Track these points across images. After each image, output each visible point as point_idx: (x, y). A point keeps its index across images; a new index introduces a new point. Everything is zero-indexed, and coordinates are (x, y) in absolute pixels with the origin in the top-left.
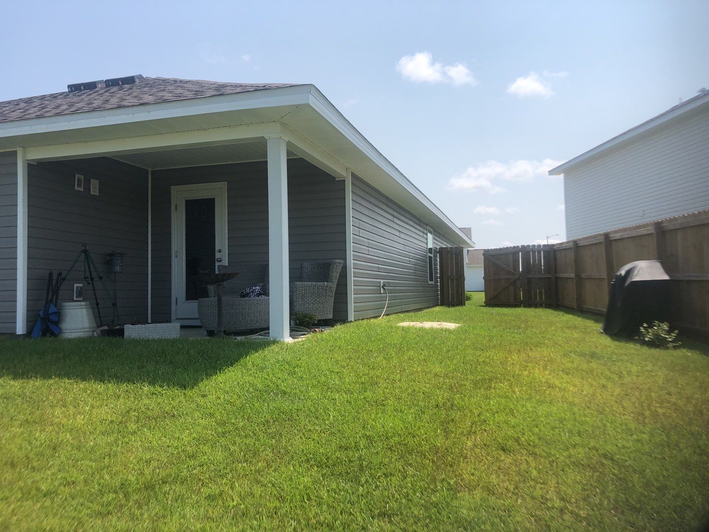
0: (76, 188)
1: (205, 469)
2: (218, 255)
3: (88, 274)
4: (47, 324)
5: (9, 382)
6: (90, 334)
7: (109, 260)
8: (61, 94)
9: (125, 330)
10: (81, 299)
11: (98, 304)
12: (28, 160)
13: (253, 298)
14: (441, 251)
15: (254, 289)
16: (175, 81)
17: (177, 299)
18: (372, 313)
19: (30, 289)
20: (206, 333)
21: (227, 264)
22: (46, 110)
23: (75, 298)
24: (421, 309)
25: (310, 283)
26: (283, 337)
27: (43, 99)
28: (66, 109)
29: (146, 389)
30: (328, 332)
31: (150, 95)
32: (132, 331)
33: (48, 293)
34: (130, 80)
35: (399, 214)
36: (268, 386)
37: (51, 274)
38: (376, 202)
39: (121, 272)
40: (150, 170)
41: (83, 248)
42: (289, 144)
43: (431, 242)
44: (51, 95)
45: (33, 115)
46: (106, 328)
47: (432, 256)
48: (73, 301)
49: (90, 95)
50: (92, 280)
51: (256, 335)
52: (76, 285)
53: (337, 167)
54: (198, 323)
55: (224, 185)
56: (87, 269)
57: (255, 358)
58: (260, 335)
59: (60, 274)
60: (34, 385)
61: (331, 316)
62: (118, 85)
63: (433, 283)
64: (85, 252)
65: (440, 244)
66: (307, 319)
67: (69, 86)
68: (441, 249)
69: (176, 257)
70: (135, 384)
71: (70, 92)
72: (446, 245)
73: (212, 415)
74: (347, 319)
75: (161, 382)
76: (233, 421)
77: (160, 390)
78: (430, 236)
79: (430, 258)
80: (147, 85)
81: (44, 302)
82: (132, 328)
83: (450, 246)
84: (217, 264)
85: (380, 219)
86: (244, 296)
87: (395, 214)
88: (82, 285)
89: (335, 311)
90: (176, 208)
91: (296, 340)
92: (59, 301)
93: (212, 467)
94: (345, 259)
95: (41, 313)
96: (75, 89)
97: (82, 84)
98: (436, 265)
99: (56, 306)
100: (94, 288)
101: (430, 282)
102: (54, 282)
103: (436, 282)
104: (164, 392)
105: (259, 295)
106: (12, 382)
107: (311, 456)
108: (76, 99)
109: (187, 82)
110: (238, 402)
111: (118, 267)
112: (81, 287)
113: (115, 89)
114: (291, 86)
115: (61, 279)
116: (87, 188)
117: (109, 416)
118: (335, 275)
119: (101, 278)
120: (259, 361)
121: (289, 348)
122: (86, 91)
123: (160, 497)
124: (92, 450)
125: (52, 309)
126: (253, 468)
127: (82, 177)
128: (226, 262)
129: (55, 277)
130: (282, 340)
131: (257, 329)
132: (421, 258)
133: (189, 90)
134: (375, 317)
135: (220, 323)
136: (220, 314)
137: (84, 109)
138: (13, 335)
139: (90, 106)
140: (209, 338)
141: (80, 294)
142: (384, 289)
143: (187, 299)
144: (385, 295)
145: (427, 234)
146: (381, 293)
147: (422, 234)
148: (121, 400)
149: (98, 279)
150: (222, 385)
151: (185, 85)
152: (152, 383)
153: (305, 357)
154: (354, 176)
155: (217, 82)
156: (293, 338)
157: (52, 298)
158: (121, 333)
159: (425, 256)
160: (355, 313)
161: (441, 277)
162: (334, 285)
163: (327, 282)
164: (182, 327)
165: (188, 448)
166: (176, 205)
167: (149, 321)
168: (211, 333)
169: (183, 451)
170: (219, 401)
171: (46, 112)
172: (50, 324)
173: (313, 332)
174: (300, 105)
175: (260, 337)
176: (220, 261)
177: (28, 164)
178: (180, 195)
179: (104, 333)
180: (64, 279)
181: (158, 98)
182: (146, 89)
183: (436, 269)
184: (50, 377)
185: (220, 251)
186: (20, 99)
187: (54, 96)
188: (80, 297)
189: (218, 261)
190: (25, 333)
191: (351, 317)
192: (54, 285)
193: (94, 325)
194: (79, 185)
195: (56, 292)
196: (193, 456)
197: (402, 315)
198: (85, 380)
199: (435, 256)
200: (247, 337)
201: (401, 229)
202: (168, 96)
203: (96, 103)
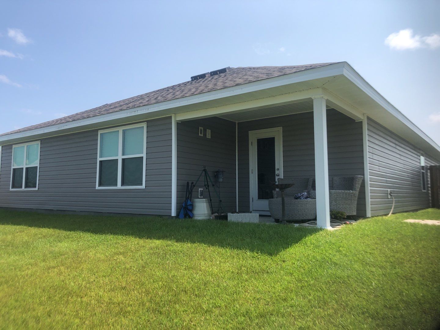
0: (200, 135)
1: (294, 309)
2: (277, 172)
3: (206, 183)
4: (186, 211)
5: (175, 243)
6: (208, 218)
7: (216, 174)
8: (188, 82)
9: (228, 216)
10: (202, 197)
11: (211, 200)
12: (177, 121)
13: (303, 200)
14: (431, 168)
15: (303, 194)
16: (250, 68)
17: (253, 198)
18: (382, 213)
19: (178, 191)
20: (274, 220)
21: (283, 178)
22: (184, 92)
23: (199, 197)
24: (417, 210)
25: (340, 191)
26: (326, 226)
27: (179, 86)
28: (196, 91)
29: (248, 253)
30: (355, 224)
31: (239, 79)
32: (232, 217)
33: (187, 193)
34: (223, 71)
35: (400, 142)
36: (324, 258)
37: (188, 183)
38: (384, 136)
39: (223, 182)
40: (237, 122)
41: (203, 169)
42: (328, 101)
43: (423, 161)
44: (183, 83)
45: (180, 96)
46: (216, 214)
47: (424, 171)
48: (198, 198)
49: (204, 81)
50: (208, 186)
51: (306, 223)
52: (199, 189)
53: (357, 113)
54: (268, 214)
55: (280, 129)
56: (206, 180)
57: (310, 239)
58: (308, 224)
59: (192, 183)
60: (187, 246)
61: (355, 213)
62: (217, 74)
63: (425, 191)
64: (205, 170)
65: (429, 163)
66: (340, 215)
67: (192, 78)
68: (431, 166)
69: (252, 173)
70: (241, 250)
71: (192, 80)
72: (434, 164)
73: (291, 274)
74: (366, 216)
75: (257, 250)
76: (306, 279)
77: (256, 255)
78: (422, 158)
79: (423, 173)
80: (234, 73)
81: (185, 199)
82: (232, 215)
83: (438, 165)
84: (277, 178)
85: (386, 146)
86: (296, 198)
87: (397, 143)
88: (202, 189)
89: (358, 210)
90: (252, 144)
91: (335, 229)
92: (192, 198)
93: (299, 309)
94: (363, 175)
95: (184, 205)
96: (194, 78)
97: (198, 76)
98: (427, 178)
99: (191, 201)
100: (209, 191)
101: (423, 191)
102: (190, 187)
103: (428, 190)
104: (259, 256)
105: (307, 198)
106: (176, 244)
107: (365, 310)
108: (197, 85)
109: (258, 68)
110: (306, 267)
111: (221, 179)
112: (202, 191)
113: (216, 77)
114: (330, 64)
115: (193, 185)
116: (205, 135)
117: (231, 269)
118: (358, 186)
119: (213, 185)
120: (314, 241)
121: (332, 234)
122: (201, 79)
123: (271, 323)
124: (225, 289)
125: (189, 203)
126: (326, 313)
127: (202, 128)
128: (282, 177)
129: (190, 185)
130: (325, 228)
131: (306, 220)
132: (417, 174)
133: (262, 74)
134: (386, 215)
135: (283, 215)
136: (283, 209)
137: (205, 90)
138: (170, 216)
139: (207, 88)
140: (276, 224)
141: (202, 194)
142: (391, 195)
143: (259, 198)
144: (392, 199)
145: (420, 156)
146: (388, 198)
147: (416, 156)
148: (235, 260)
149: (212, 186)
150: (293, 255)
151: (259, 70)
152: (252, 250)
153: (345, 241)
154: (369, 119)
155: (277, 67)
156: (332, 227)
157: (189, 196)
158: (226, 218)
159: (419, 172)
160: (372, 212)
161: (432, 187)
162: (357, 193)
163: (352, 190)
164: (260, 216)
165: (282, 294)
166: (252, 142)
167: (237, 211)
168: (277, 221)
169: (278, 296)
170: (294, 265)
171: (186, 93)
172: (188, 211)
173: (345, 223)
174: (336, 76)
175: (308, 225)
176: (278, 176)
177: (177, 123)
178: (254, 136)
179: (217, 217)
180: (194, 186)
181: (245, 80)
182: (235, 75)
183: (427, 181)
184: (195, 242)
185: (278, 169)
186: (168, 87)
187: (185, 84)
188: (202, 196)
189: (277, 176)
190: (176, 215)
191: (369, 214)
192: (190, 189)
193: (210, 213)
194: (201, 133)
195: (191, 193)
196: (285, 300)
197: (405, 214)
198: (213, 246)
199: (427, 172)
200: (301, 224)
201: (401, 153)
202: (251, 78)
203: (211, 86)
